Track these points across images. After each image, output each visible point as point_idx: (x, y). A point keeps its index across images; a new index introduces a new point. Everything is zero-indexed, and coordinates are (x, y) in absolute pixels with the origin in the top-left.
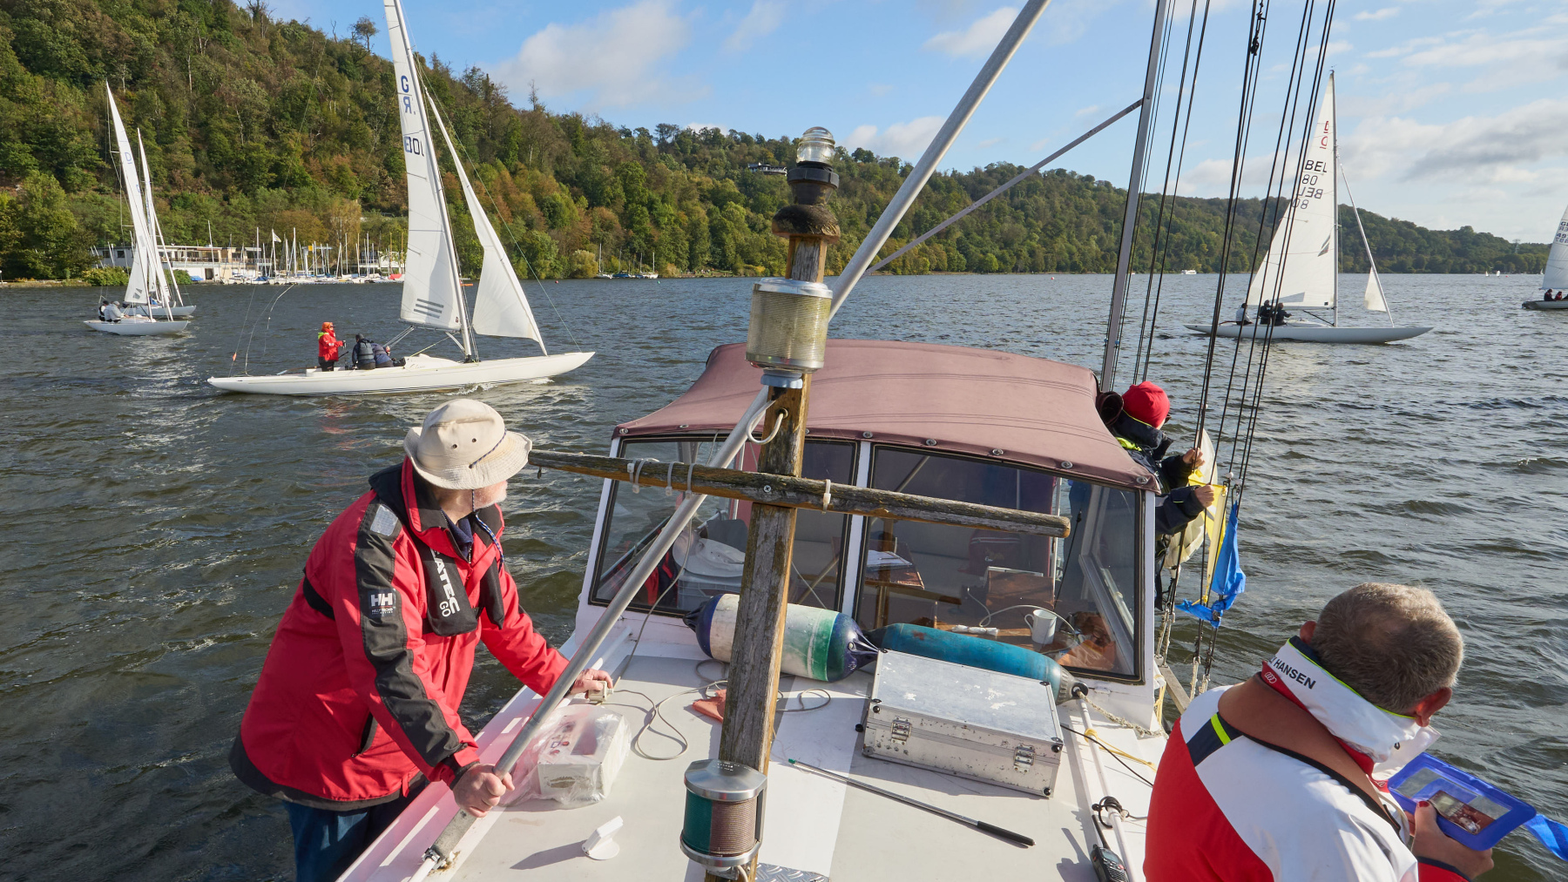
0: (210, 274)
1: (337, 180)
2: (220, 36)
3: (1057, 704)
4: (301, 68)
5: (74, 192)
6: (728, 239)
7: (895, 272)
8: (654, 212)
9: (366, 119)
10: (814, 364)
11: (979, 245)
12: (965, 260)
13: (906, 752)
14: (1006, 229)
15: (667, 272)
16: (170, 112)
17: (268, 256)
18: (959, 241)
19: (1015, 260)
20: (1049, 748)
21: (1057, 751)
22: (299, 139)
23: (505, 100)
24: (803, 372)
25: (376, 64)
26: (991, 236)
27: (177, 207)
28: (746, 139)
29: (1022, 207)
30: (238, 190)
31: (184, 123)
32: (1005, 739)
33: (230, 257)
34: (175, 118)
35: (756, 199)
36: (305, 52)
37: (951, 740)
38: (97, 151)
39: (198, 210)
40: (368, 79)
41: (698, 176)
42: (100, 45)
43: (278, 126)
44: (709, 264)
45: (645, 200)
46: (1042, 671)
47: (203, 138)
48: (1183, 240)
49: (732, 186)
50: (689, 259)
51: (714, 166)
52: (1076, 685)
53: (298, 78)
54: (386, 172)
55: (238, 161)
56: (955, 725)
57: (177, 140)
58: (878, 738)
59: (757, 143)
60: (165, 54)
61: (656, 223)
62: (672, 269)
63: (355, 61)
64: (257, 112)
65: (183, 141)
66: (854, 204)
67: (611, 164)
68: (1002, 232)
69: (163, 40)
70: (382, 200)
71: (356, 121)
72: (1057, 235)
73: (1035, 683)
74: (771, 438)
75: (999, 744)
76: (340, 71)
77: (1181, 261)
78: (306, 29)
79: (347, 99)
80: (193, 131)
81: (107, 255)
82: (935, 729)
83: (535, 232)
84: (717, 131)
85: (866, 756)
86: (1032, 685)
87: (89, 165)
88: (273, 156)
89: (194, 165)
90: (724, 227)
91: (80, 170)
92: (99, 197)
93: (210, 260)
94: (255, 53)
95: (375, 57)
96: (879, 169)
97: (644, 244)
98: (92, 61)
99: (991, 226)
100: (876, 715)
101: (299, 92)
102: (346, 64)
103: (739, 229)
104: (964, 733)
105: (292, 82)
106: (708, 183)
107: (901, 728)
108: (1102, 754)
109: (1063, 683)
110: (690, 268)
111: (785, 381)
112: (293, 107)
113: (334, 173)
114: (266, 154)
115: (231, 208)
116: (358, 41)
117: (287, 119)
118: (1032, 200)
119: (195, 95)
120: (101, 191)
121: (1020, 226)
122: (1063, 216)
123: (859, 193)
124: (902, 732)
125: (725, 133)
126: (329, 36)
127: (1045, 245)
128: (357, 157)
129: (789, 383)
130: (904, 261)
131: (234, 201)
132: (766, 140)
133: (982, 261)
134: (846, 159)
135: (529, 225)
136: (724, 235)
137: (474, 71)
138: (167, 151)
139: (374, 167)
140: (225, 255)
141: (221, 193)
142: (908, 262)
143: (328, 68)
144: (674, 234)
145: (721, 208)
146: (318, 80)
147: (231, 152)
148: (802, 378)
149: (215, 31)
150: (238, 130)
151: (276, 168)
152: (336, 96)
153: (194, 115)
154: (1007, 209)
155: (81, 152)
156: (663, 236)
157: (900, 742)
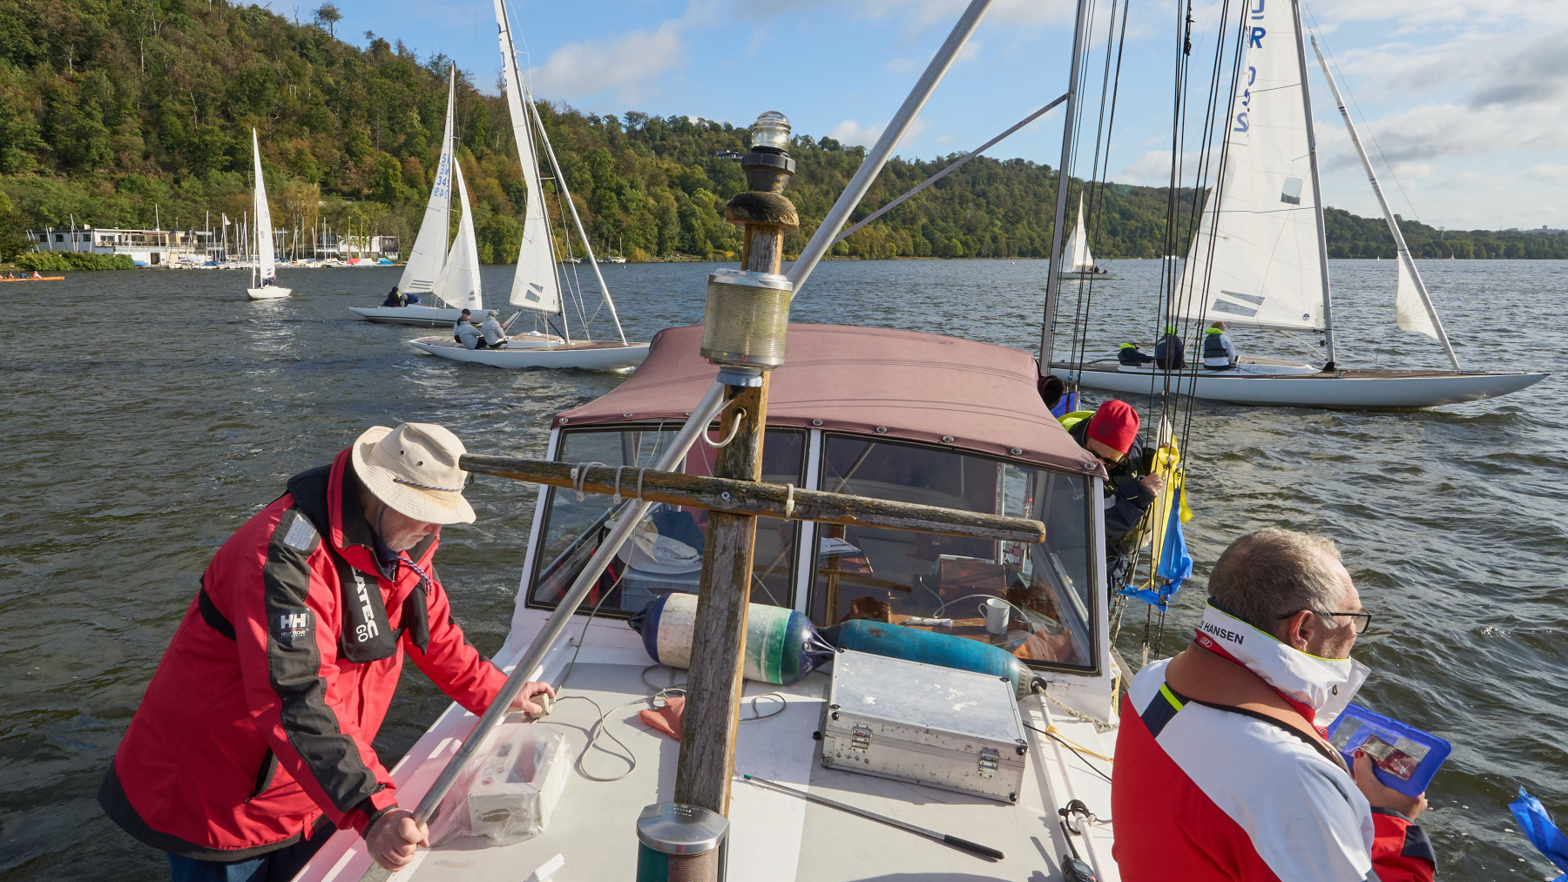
0: (156, 258)
1: (295, 164)
2: (176, 19)
3: (1018, 699)
4: (260, 52)
5: (12, 173)
6: (696, 223)
7: (862, 257)
8: (622, 198)
9: (327, 103)
10: (774, 361)
11: (943, 230)
12: (930, 246)
13: (867, 761)
14: (969, 216)
15: (636, 257)
16: (120, 94)
17: (218, 241)
18: (924, 227)
19: (978, 246)
20: (1014, 751)
21: (1021, 754)
22: (257, 122)
23: (472, 86)
24: (763, 368)
25: (339, 50)
26: (955, 222)
27: (123, 190)
28: (715, 127)
29: (984, 194)
30: (190, 173)
31: (134, 105)
32: (968, 742)
33: (179, 241)
34: (124, 100)
35: (725, 185)
36: (265, 36)
37: (914, 746)
38: (38, 132)
39: (146, 194)
40: (330, 63)
41: (667, 163)
42: (46, 26)
43: (235, 109)
44: (678, 249)
45: (613, 185)
46: (1001, 667)
47: (154, 120)
48: (1136, 228)
49: (700, 173)
50: (658, 244)
51: (683, 153)
52: (1035, 679)
53: (257, 62)
54: (347, 155)
55: (191, 144)
56: (917, 730)
57: (125, 122)
58: (838, 747)
59: (725, 131)
60: (116, 35)
61: (625, 209)
62: (640, 253)
63: (317, 46)
64: (213, 95)
65: (132, 124)
66: (821, 190)
67: (579, 150)
68: (965, 219)
69: (114, 22)
70: (343, 184)
71: (317, 105)
72: (1018, 222)
73: (995, 680)
74: (728, 441)
75: (962, 749)
76: (301, 55)
77: (1135, 247)
78: (268, 14)
79: (308, 84)
80: (144, 113)
81: (44, 238)
82: (897, 735)
83: (501, 217)
84: (685, 119)
85: (827, 768)
86: (993, 681)
87: (28, 147)
88: (228, 139)
89: (144, 147)
90: (693, 214)
91: (19, 151)
92: (39, 178)
93: (157, 245)
94: (213, 37)
95: (339, 42)
96: (845, 157)
97: (612, 230)
98: (37, 41)
99: (954, 213)
100: (835, 722)
101: (258, 76)
102: (308, 49)
103: (707, 214)
104: (927, 739)
105: (252, 65)
106: (677, 169)
107: (861, 735)
108: (1064, 752)
109: (1022, 678)
110: (659, 253)
111: (744, 380)
112: (251, 91)
113: (292, 157)
114: (221, 137)
115: (181, 191)
116: (321, 26)
117: (244, 103)
118: (992, 188)
119: (145, 77)
120: (42, 173)
121: (982, 213)
122: (1022, 204)
123: (826, 180)
124: (863, 740)
125: (693, 121)
126: (291, 20)
127: (1007, 231)
128: (317, 141)
129: (748, 381)
130: (871, 247)
131: (185, 184)
132: (734, 128)
133: (946, 246)
134: (813, 147)
135: (495, 210)
136: (694, 221)
137: (440, 57)
138: (115, 132)
139: (334, 151)
140: (173, 239)
141: (172, 176)
142: (875, 247)
143: (291, 53)
144: (642, 219)
145: (690, 194)
146: (279, 66)
147: (183, 134)
148: (762, 375)
149: (171, 14)
150: (192, 113)
151: (231, 151)
152: (296, 80)
153: (145, 97)
154: (970, 196)
155: (21, 133)
156: (631, 221)
157: (860, 750)
